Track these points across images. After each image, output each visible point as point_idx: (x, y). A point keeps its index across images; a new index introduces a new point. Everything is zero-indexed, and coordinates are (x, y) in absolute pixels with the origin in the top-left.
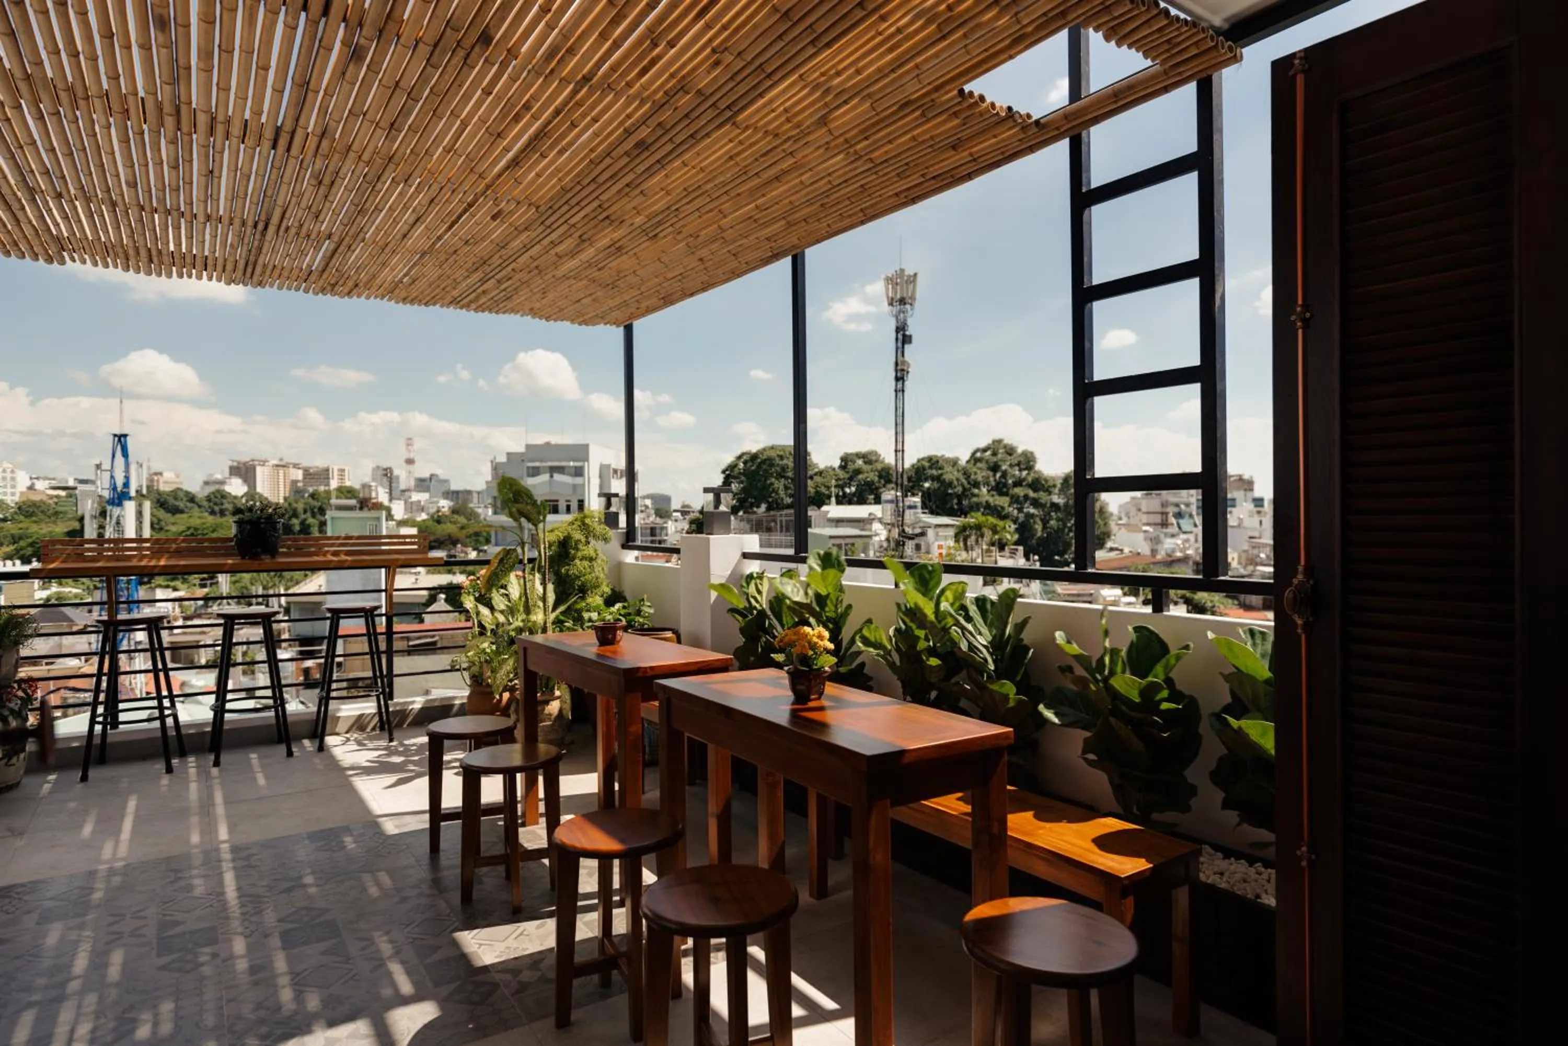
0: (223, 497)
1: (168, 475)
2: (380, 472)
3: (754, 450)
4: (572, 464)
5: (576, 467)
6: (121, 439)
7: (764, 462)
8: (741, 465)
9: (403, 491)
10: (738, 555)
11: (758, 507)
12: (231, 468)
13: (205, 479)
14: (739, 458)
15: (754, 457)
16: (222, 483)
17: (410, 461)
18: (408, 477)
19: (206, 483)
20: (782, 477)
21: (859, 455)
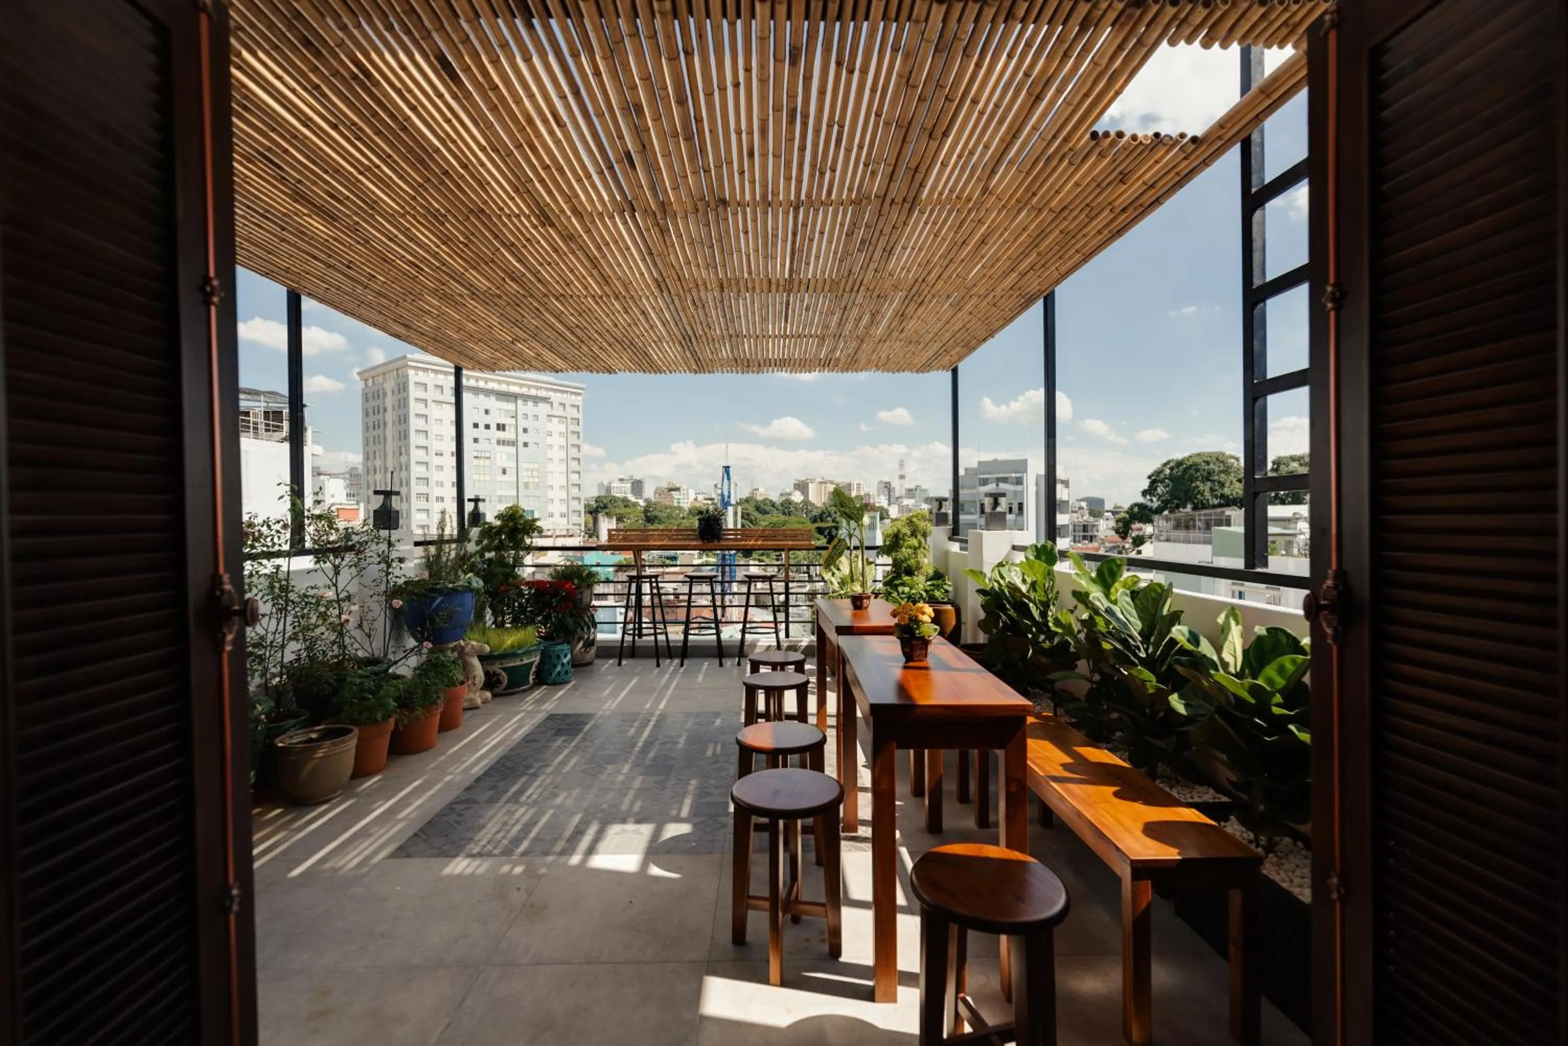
0: (790, 503)
1: (762, 490)
2: (883, 485)
4: (1013, 475)
5: (1017, 478)
6: (727, 469)
7: (1190, 467)
8: (1168, 471)
9: (898, 498)
10: (1009, 548)
11: (1185, 507)
12: (795, 485)
13: (780, 491)
14: (1166, 464)
15: (1180, 463)
16: (790, 494)
17: (902, 477)
18: (901, 488)
19: (781, 495)
20: (1208, 480)
21: (1293, 459)
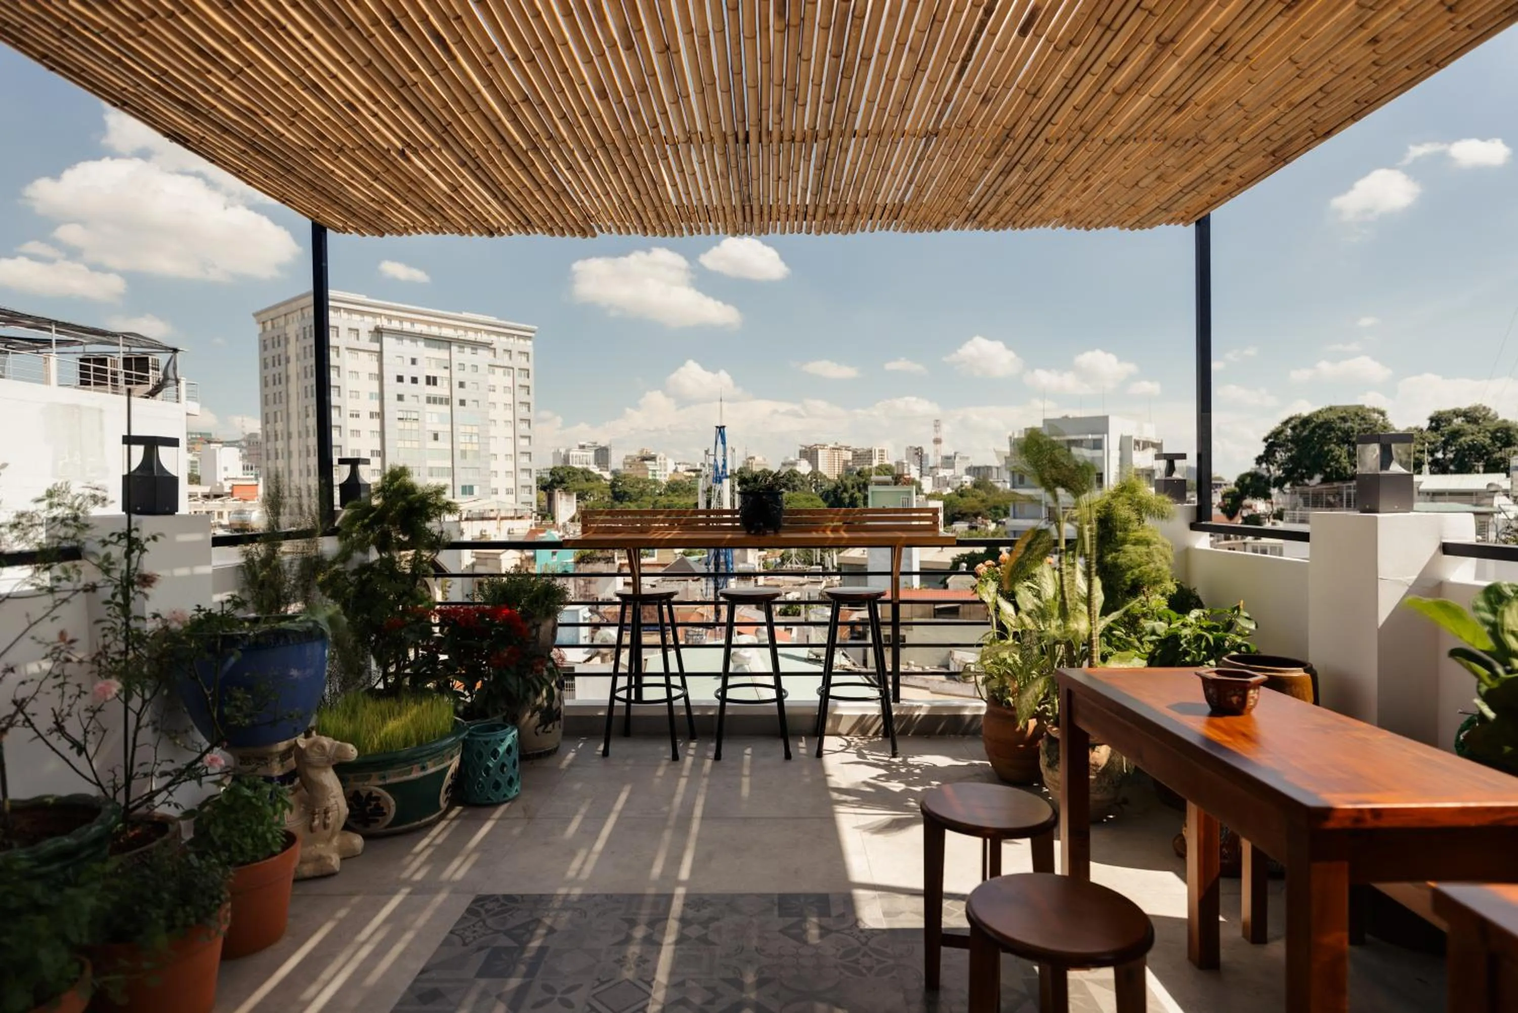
0: (795, 475)
1: (759, 459)
2: (912, 452)
3: (1305, 413)
4: (1090, 437)
5: (1094, 440)
6: (721, 429)
7: (1320, 426)
8: (1289, 432)
9: (931, 468)
11: (1311, 478)
12: (801, 452)
13: (782, 461)
14: (1286, 423)
15: (1305, 422)
16: (794, 464)
17: (937, 441)
18: (935, 455)
19: (784, 465)
20: (1344, 443)
21: (1457, 413)
